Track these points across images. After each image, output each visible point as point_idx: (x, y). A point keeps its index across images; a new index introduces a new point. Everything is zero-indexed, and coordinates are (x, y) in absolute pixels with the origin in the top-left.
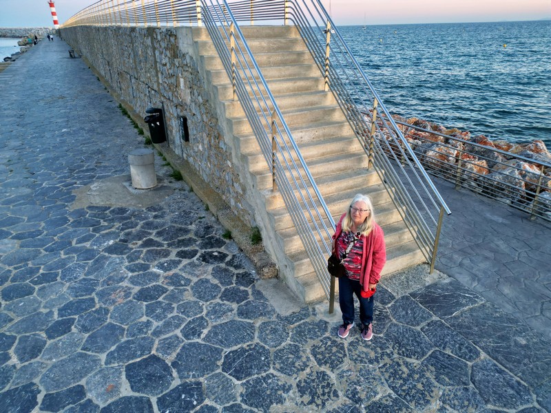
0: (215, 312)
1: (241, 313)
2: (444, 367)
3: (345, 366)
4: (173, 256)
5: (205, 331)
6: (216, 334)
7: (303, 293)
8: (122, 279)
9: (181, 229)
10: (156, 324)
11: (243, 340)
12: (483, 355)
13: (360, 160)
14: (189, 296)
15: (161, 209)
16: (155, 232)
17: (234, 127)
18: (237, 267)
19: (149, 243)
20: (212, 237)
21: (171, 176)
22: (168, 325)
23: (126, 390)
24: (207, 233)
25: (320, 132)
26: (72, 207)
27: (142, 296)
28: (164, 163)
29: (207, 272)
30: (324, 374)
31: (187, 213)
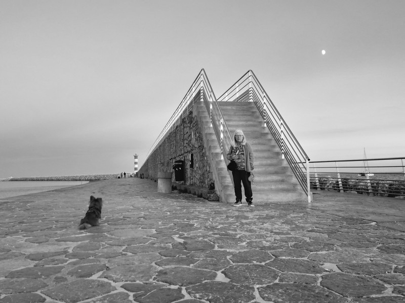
7: (227, 199)
17: (208, 136)
18: (199, 200)
20: (191, 197)
25: (256, 141)
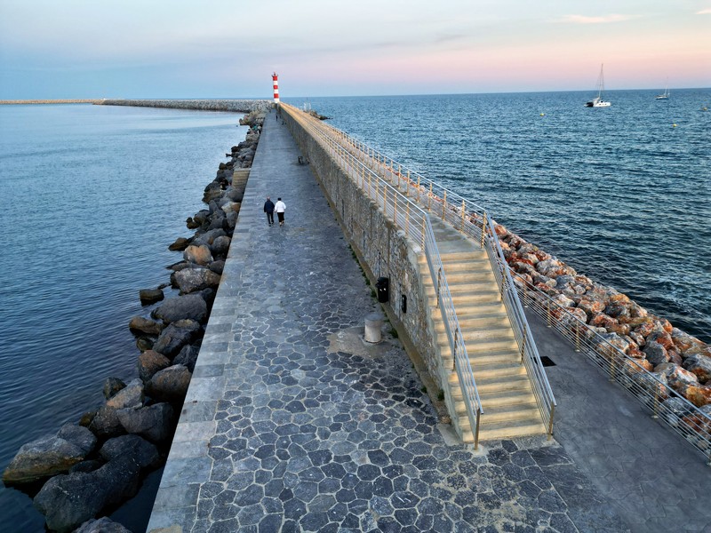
0: (412, 436)
1: (425, 439)
2: (527, 489)
3: (474, 476)
4: (390, 398)
5: (406, 445)
6: (411, 447)
7: (462, 435)
8: (363, 407)
9: (395, 380)
10: (381, 435)
11: (424, 453)
12: (553, 488)
13: (517, 356)
14: (398, 424)
15: (383, 361)
16: (380, 379)
18: (427, 413)
19: (376, 386)
20: (414, 389)
21: (390, 333)
22: (387, 437)
23: (368, 462)
24: (411, 386)
25: (492, 333)
26: (329, 351)
27: (374, 418)
28: (385, 319)
29: (409, 412)
30: (462, 477)
31: (400, 368)
